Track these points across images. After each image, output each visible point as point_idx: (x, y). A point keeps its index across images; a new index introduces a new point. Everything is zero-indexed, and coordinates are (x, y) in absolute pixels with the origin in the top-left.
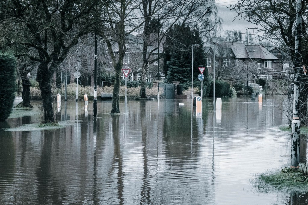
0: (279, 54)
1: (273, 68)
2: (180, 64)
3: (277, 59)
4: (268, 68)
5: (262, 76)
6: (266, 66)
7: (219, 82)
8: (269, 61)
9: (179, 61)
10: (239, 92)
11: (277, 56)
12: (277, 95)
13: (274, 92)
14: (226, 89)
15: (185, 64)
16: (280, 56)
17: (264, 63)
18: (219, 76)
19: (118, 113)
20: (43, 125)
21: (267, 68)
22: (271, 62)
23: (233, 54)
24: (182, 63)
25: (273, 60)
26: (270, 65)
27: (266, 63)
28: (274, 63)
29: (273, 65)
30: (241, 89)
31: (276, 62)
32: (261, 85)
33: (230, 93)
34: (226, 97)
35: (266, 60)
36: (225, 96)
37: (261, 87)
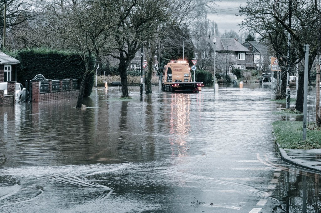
0: (251, 47)
1: (245, 59)
2: (172, 57)
3: (249, 51)
4: (241, 59)
5: (236, 67)
6: (239, 58)
7: (204, 72)
8: (242, 53)
9: (171, 55)
10: (219, 80)
11: (249, 48)
12: (251, 83)
13: (248, 81)
14: (209, 78)
15: (176, 56)
16: (251, 49)
17: (237, 55)
18: (203, 67)
19: (150, 93)
20: (123, 98)
21: (239, 59)
22: (243, 54)
23: (211, 47)
24: (173, 55)
25: (245, 52)
26: (243, 57)
27: (240, 55)
28: (246, 54)
29: (245, 56)
30: (221, 78)
31: (248, 54)
32: (235, 74)
33: (212, 82)
34: (209, 84)
35: (240, 52)
36: (207, 83)
37: (236, 76)
